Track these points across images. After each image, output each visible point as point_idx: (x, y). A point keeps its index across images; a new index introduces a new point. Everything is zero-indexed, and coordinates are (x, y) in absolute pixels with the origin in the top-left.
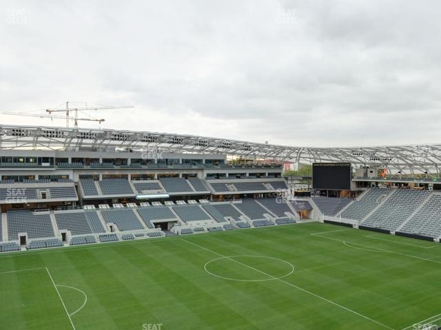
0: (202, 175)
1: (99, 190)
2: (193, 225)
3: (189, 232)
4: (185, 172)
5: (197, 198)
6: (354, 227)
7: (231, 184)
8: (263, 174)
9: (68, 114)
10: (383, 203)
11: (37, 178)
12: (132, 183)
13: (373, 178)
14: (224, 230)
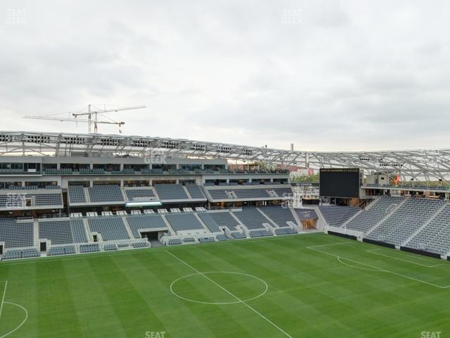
0: (200, 181)
1: (87, 196)
2: (183, 234)
3: (177, 242)
4: (182, 178)
5: (193, 205)
6: (358, 239)
7: (231, 190)
8: (268, 180)
9: (90, 117)
10: (392, 213)
11: (23, 185)
12: (124, 190)
13: (384, 186)
14: (217, 240)
